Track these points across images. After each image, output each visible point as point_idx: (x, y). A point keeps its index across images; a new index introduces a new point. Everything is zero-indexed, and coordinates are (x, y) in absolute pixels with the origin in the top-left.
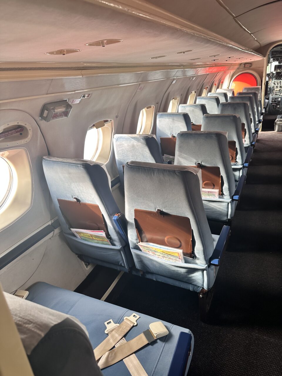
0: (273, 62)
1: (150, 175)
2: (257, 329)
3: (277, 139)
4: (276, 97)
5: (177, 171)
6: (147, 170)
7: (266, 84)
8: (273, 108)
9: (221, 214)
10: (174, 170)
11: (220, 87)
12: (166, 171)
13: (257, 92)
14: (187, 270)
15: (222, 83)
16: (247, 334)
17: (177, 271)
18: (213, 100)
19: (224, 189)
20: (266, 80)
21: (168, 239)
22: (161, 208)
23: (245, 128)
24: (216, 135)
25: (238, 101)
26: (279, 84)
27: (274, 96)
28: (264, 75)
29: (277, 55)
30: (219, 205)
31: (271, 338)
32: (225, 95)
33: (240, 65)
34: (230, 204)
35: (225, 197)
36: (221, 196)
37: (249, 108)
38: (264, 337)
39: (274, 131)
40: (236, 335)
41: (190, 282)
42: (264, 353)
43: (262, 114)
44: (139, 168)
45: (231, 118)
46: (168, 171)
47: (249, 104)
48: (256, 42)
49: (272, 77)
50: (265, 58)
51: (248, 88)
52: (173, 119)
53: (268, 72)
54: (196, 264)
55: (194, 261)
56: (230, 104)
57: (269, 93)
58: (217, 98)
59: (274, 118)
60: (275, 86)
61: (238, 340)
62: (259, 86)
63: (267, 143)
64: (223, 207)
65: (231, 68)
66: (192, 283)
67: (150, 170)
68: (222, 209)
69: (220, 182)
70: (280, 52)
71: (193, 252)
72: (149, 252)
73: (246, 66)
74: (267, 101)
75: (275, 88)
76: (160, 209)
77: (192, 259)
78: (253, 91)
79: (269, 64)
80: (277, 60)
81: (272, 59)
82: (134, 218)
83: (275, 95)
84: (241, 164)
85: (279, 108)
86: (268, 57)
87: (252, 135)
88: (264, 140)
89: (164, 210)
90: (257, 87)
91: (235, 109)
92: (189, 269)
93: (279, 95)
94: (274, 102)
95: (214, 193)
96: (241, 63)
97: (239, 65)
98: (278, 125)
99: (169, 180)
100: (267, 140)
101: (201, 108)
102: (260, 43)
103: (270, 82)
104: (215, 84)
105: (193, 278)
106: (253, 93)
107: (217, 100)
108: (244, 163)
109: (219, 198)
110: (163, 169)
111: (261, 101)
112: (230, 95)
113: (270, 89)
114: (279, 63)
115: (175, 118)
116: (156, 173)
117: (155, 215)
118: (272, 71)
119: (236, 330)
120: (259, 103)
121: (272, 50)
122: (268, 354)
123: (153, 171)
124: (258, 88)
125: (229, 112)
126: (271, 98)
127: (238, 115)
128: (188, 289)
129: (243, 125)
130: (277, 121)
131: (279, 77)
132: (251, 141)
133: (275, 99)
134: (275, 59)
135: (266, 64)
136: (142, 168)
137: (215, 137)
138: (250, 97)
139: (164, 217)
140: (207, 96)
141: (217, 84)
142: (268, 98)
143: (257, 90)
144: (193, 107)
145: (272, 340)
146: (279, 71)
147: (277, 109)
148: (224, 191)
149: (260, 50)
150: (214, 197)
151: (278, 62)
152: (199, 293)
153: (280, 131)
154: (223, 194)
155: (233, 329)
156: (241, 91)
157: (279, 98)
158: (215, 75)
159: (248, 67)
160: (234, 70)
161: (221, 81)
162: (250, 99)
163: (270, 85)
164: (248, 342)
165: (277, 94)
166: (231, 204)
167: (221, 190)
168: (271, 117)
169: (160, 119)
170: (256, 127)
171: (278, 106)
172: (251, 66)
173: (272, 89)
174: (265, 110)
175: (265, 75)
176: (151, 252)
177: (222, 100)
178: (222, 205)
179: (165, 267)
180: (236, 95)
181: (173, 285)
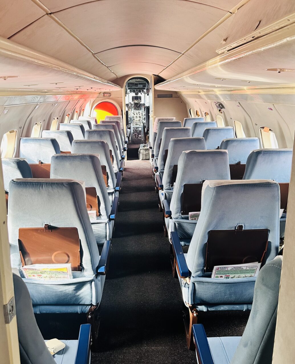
0: (130, 93)
1: (39, 190)
2: (146, 342)
3: (142, 167)
4: (137, 127)
5: (65, 183)
6: (35, 185)
7: (126, 114)
8: (136, 137)
9: (100, 237)
10: (62, 183)
11: (82, 115)
12: (54, 184)
13: (119, 121)
14: (75, 286)
15: (83, 110)
16: (137, 350)
17: (65, 292)
18: (77, 127)
19: (101, 210)
20: (126, 110)
21: (55, 256)
22: (49, 223)
23: (112, 154)
24: (90, 157)
25: (102, 129)
26: (138, 114)
27: (135, 126)
28: (123, 105)
29: (133, 87)
30: (97, 227)
31: (158, 347)
32: (89, 123)
33: (100, 94)
34: (107, 224)
35: (102, 217)
36: (99, 217)
37: (114, 135)
38: (152, 348)
39: (139, 159)
40: (127, 354)
41: (78, 303)
42: (154, 362)
43: (126, 142)
44: (27, 183)
45: (100, 144)
46: (57, 184)
47: (113, 132)
48: (112, 73)
49: (131, 107)
50: (122, 89)
51: (110, 117)
52: (40, 145)
53: (127, 103)
54: (85, 277)
55: (82, 274)
56: (95, 131)
57: (130, 122)
58: (81, 125)
59: (138, 147)
60: (135, 116)
61: (129, 358)
62: (120, 115)
63: (134, 171)
64: (102, 229)
65: (91, 96)
66: (80, 303)
67: (38, 185)
68: (101, 231)
69: (97, 202)
70: (135, 84)
71: (81, 264)
72: (34, 276)
73: (105, 95)
74: (129, 130)
75: (135, 117)
76: (47, 224)
77: (80, 272)
78: (115, 120)
79: (127, 95)
80: (134, 92)
81: (128, 91)
82: (18, 238)
83: (136, 124)
84: (113, 188)
85: (140, 137)
86: (125, 88)
87: (119, 161)
88: (130, 169)
89: (52, 224)
90: (118, 116)
91: (101, 136)
92: (77, 285)
93: (139, 125)
94: (135, 131)
95: (92, 215)
96: (101, 92)
97: (98, 94)
98: (142, 153)
99: (58, 192)
100: (134, 168)
101: (67, 135)
102: (117, 74)
103: (129, 112)
104: (77, 112)
105: (81, 296)
106: (115, 121)
107: (82, 127)
108: (115, 186)
109: (97, 219)
110: (51, 183)
111: (123, 130)
112: (93, 123)
113: (131, 119)
114: (136, 94)
115: (42, 143)
116: (44, 186)
117: (42, 231)
118: (130, 102)
119: (126, 350)
120: (122, 132)
121: (128, 82)
122: (158, 361)
123: (41, 185)
124: (119, 118)
125: (96, 138)
126: (133, 127)
127: (105, 142)
128: (76, 312)
129: (111, 151)
130: (141, 149)
131: (138, 108)
132: (119, 167)
133: (136, 129)
134: (132, 91)
135: (124, 95)
136: (30, 183)
137: (89, 159)
138: (113, 126)
139: (52, 231)
140: (69, 123)
141: (78, 112)
142: (129, 127)
143: (118, 119)
144: (59, 134)
145: (160, 348)
146: (136, 102)
147: (139, 138)
148: (101, 211)
149: (117, 81)
150: (92, 219)
151: (134, 93)
152: (88, 314)
153: (144, 160)
154: (100, 215)
155: (123, 350)
156: (104, 120)
157: (139, 128)
158: (76, 102)
159: (107, 96)
160: (94, 99)
161: (82, 109)
162: (114, 127)
163: (130, 115)
164: (139, 357)
165: (138, 123)
166: (109, 224)
167: (98, 210)
168: (135, 146)
169: (24, 144)
170: (122, 155)
171: (140, 136)
172: (110, 96)
173: (132, 119)
174: (128, 139)
175: (125, 105)
176: (36, 275)
177: (86, 128)
178: (101, 227)
179: (52, 290)
180: (99, 123)
181: (59, 312)
